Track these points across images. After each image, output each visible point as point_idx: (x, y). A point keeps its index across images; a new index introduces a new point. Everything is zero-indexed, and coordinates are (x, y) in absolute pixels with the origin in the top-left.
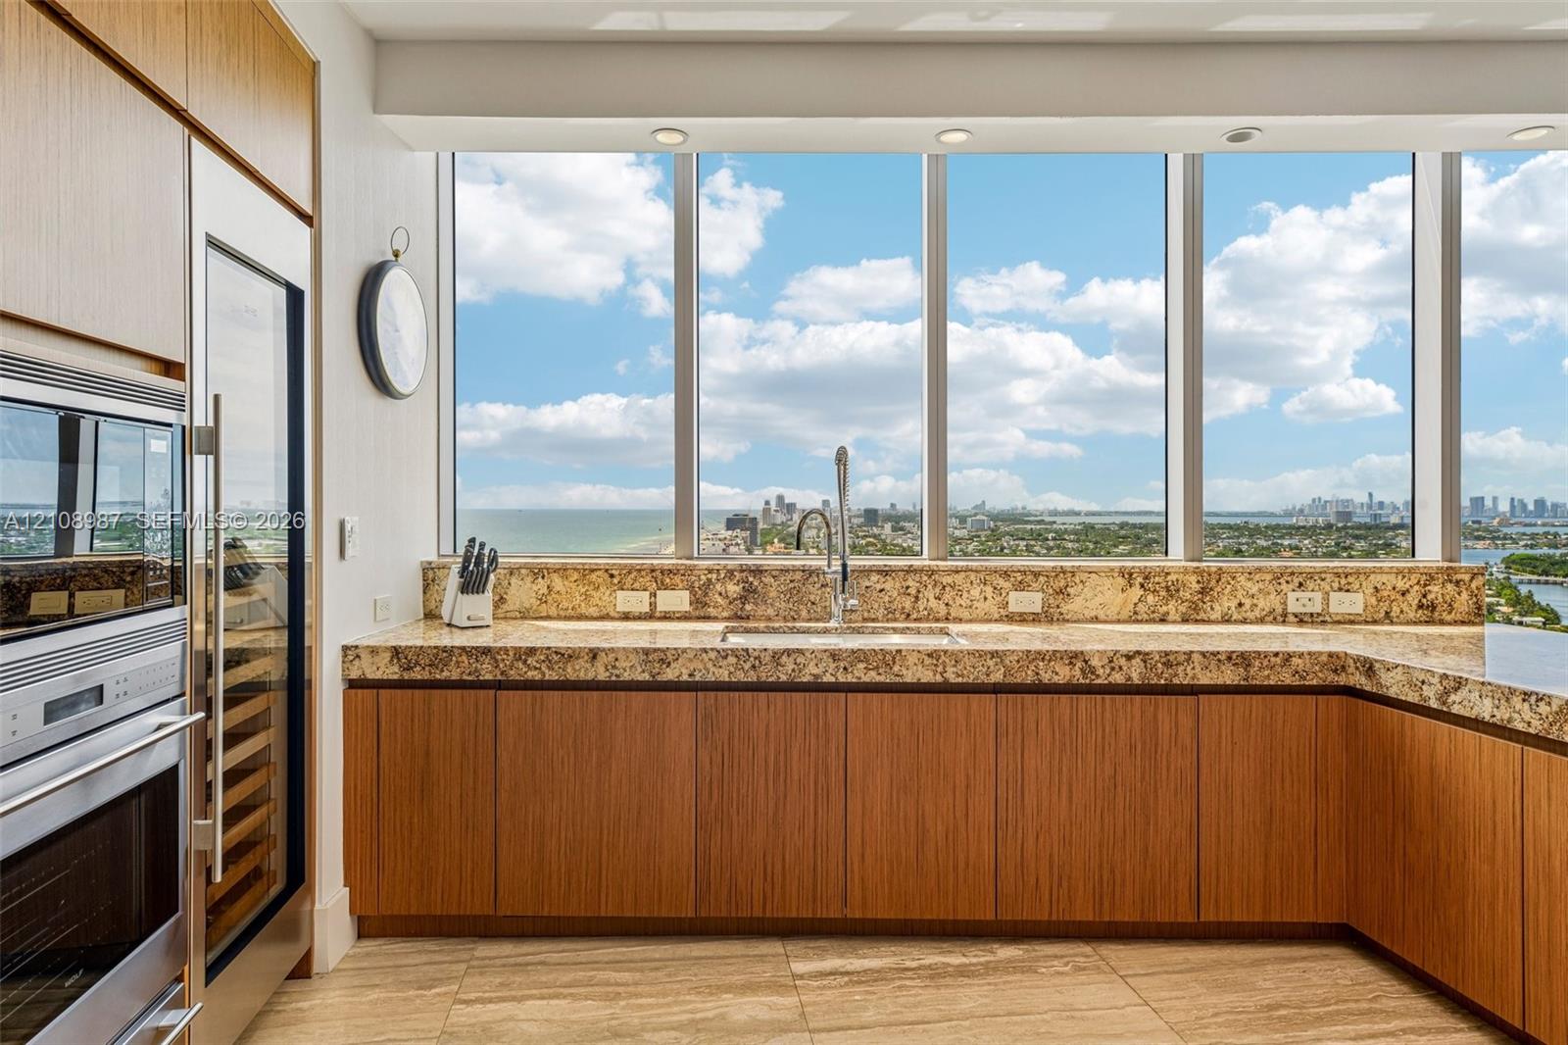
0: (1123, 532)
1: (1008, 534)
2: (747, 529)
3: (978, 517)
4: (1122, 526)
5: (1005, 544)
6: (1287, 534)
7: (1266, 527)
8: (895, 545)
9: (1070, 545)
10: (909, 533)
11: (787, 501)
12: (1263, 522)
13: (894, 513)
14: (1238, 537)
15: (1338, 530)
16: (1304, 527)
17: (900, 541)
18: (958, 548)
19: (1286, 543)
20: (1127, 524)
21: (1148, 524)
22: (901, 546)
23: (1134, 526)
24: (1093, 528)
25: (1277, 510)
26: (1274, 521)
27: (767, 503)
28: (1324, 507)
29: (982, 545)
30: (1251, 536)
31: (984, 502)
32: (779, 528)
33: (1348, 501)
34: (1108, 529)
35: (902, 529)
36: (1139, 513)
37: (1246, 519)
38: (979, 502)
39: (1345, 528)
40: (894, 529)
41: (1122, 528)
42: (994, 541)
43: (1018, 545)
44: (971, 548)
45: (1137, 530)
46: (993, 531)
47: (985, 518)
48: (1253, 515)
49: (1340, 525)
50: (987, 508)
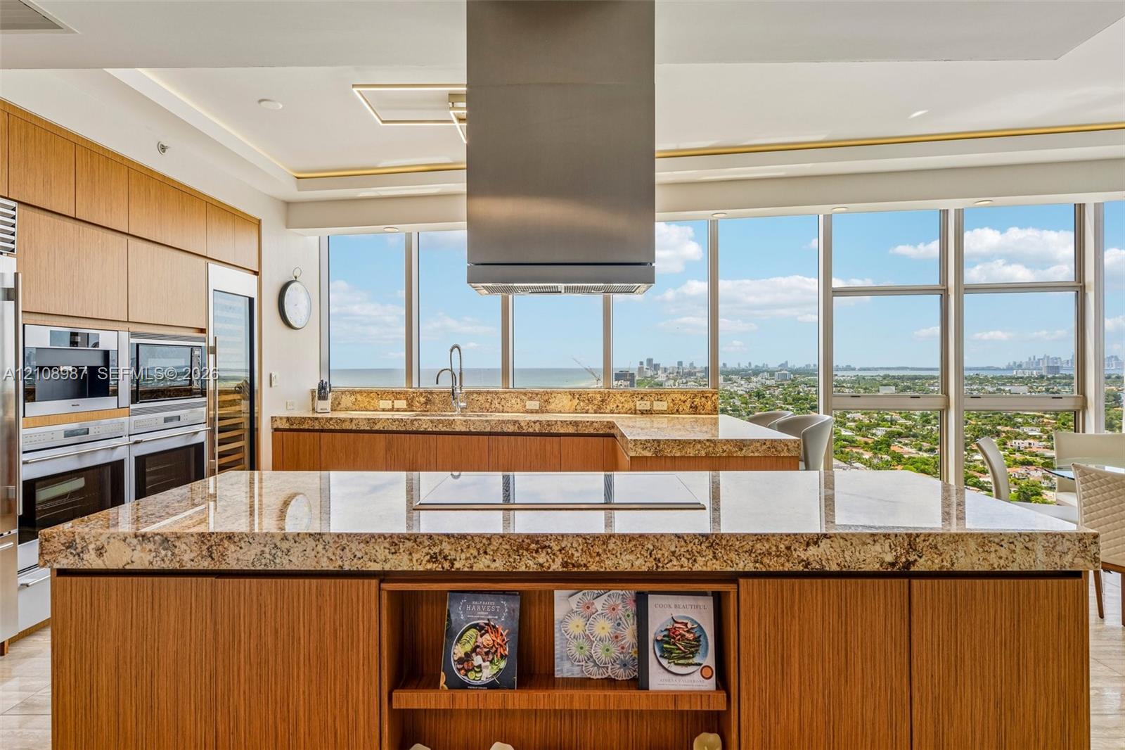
0: (885, 382)
1: (804, 383)
2: (628, 380)
3: (782, 372)
4: (885, 377)
5: (801, 390)
6: (1008, 382)
7: (992, 378)
8: (726, 390)
9: (847, 390)
10: (735, 382)
11: (654, 362)
12: (990, 375)
13: (725, 369)
14: (971, 385)
15: (1048, 379)
16: (1021, 378)
17: (729, 388)
18: (768, 392)
19: (1007, 389)
20: (889, 376)
21: (904, 376)
22: (729, 391)
23: (894, 377)
24: (864, 379)
25: (1003, 365)
26: (998, 374)
27: (641, 363)
28: (1038, 363)
29: (785, 390)
30: (981, 384)
31: (787, 362)
32: (649, 379)
33: (1056, 359)
34: (875, 380)
35: (730, 380)
36: (898, 369)
37: (978, 372)
38: (783, 362)
39: (1054, 378)
40: (725, 380)
41: (884, 379)
42: (793, 388)
43: (810, 391)
44: (776, 393)
45: (896, 380)
46: (792, 381)
47: (787, 372)
48: (983, 369)
49: (1050, 376)
50: (789, 366)
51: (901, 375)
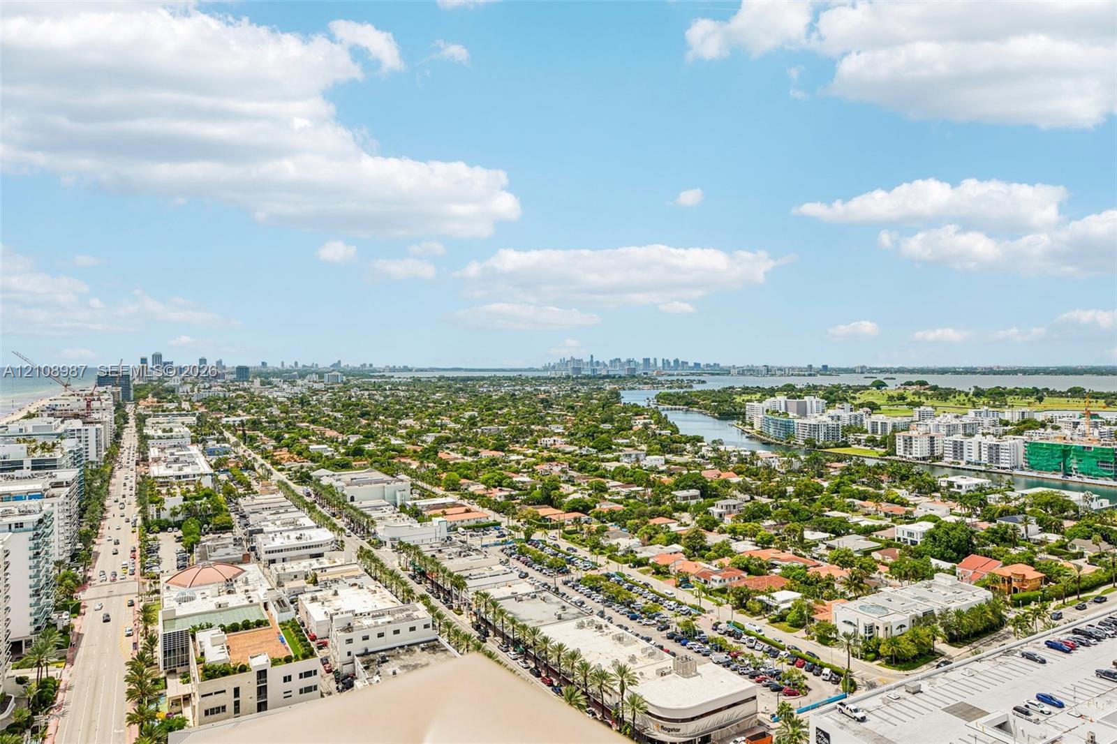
0: (440, 383)
1: (356, 386)
2: (117, 385)
3: (333, 373)
4: (440, 379)
5: (353, 394)
6: (543, 383)
7: (532, 379)
8: (264, 397)
9: (402, 394)
10: (276, 386)
11: (164, 360)
12: (530, 375)
13: (264, 370)
14: (514, 386)
15: (573, 379)
16: (554, 378)
17: (266, 394)
18: (314, 398)
19: (542, 388)
20: (444, 377)
22: (267, 398)
23: (448, 379)
24: (419, 380)
25: (540, 367)
26: (536, 374)
27: (144, 361)
28: (567, 365)
29: (335, 395)
30: (522, 385)
31: (339, 362)
32: (155, 383)
33: (579, 361)
34: (430, 381)
35: (269, 383)
36: (453, 370)
37: (519, 373)
38: (336, 362)
39: (577, 378)
40: (263, 384)
41: (439, 380)
42: (344, 392)
43: (363, 395)
44: (324, 399)
45: (450, 382)
46: (345, 384)
47: (339, 374)
48: (525, 370)
49: (574, 376)
50: (342, 365)
51: (455, 376)
